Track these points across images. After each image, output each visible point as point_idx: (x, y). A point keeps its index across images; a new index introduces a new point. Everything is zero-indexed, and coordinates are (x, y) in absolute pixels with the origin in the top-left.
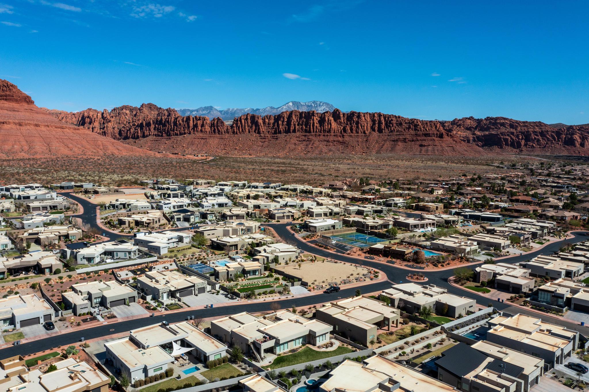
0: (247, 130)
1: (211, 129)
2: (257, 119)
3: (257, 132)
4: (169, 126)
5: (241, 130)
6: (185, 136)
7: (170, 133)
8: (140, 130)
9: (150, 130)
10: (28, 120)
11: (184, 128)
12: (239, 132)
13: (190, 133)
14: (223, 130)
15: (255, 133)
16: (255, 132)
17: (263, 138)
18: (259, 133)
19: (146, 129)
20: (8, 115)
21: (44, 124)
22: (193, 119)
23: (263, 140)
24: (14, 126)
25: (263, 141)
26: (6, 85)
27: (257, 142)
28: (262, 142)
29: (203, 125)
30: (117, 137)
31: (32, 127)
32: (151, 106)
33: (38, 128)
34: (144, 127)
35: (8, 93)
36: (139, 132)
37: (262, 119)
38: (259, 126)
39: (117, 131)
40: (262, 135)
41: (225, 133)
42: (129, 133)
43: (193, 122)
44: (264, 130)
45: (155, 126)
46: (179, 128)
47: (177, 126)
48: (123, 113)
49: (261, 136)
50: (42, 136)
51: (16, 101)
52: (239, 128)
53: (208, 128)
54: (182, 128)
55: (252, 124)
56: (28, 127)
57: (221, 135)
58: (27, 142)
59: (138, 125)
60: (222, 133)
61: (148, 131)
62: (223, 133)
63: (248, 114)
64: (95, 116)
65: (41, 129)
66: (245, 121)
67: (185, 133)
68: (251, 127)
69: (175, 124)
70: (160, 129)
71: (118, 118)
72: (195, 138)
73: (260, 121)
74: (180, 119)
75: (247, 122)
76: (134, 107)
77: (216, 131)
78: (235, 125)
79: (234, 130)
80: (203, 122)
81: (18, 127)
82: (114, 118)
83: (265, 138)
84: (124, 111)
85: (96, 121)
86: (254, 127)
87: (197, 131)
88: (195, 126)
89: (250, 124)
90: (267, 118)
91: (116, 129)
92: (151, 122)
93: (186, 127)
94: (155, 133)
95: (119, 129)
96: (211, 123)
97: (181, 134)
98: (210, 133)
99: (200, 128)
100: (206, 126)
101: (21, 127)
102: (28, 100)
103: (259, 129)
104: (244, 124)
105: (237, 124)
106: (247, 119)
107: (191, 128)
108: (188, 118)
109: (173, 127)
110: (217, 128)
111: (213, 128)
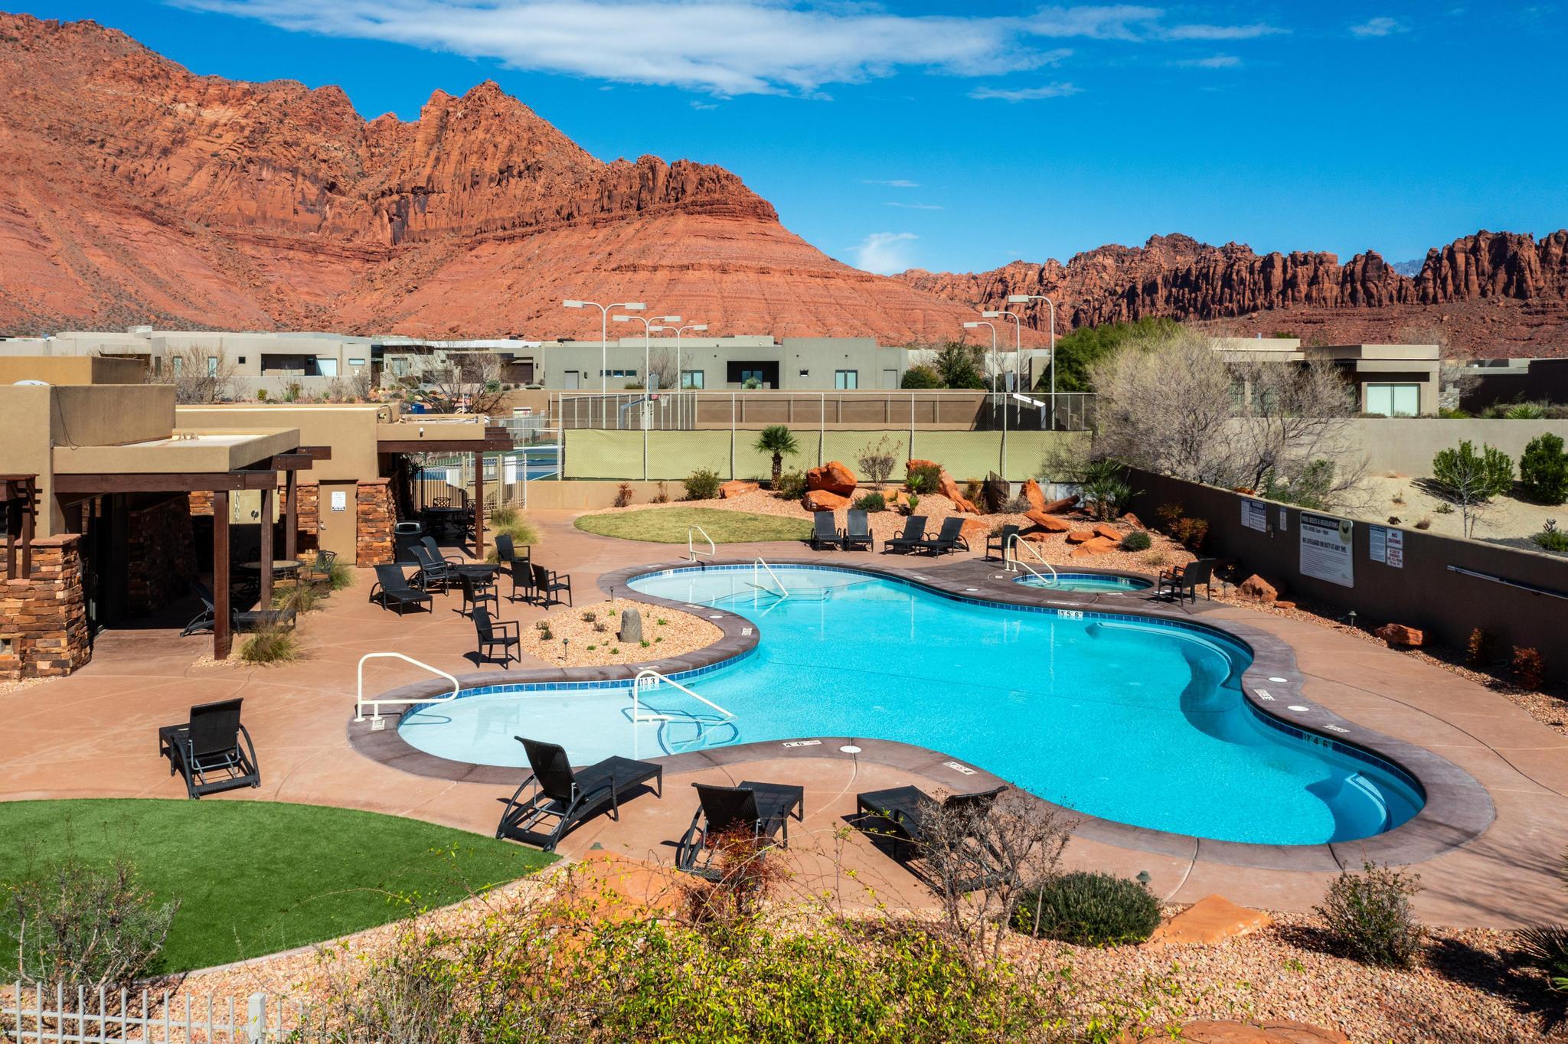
0: (1475, 288)
1: (1342, 292)
2: (1513, 247)
3: (1512, 290)
4: (1207, 289)
5: (1450, 288)
6: (1254, 315)
7: (1210, 310)
8: (1128, 307)
9: (1153, 303)
10: (745, 258)
11: (1253, 292)
12: (1445, 296)
13: (1270, 308)
14: (1384, 292)
15: (1507, 295)
16: (1505, 292)
17: (1537, 312)
18: (1521, 294)
19: (1143, 302)
20: (706, 250)
21: (783, 267)
22: (1285, 261)
23: (1537, 319)
24: (707, 274)
25: (1536, 321)
26: (715, 177)
27: (1510, 325)
28: (1532, 326)
29: (1314, 280)
30: (1067, 329)
31: (752, 275)
32: (1176, 243)
33: (765, 278)
34: (1138, 295)
35: (716, 196)
36: (1124, 311)
37: (1537, 248)
38: (1521, 270)
39: (1068, 312)
40: (1534, 301)
41: (1391, 299)
42: (1096, 317)
43: (1285, 271)
44: (1541, 284)
45: (1170, 292)
46: (1238, 294)
47: (1231, 287)
48: (1095, 265)
49: (1527, 305)
50: (767, 296)
51: (733, 214)
52: (1444, 281)
53: (1330, 288)
54: (1248, 293)
55: (1496, 267)
56: (741, 276)
57: (1376, 310)
58: (726, 311)
59: (1123, 292)
60: (1380, 301)
61: (1148, 309)
62: (1386, 301)
63: (1480, 233)
64: (1019, 277)
65: (772, 279)
66: (1467, 259)
67: (1255, 309)
68: (1492, 277)
69: (1227, 280)
70: (1182, 301)
71: (1078, 278)
72: (1284, 321)
73: (1530, 255)
74: (1242, 267)
75: (1477, 261)
76: (1129, 247)
77: (1361, 294)
78: (1429, 274)
79: (1424, 289)
80: (1316, 270)
81: (718, 275)
82: (1068, 278)
83: (1543, 313)
84: (1100, 258)
85: (1016, 290)
86: (1502, 276)
87: (1294, 299)
88: (1290, 283)
89: (1487, 266)
90: (1557, 242)
91: (1065, 308)
92: (1159, 281)
93: (1260, 289)
94: (1166, 313)
95: (1074, 307)
96: (1344, 272)
97: (1243, 311)
98: (1340, 302)
99: (1303, 288)
100: (1326, 279)
101: (725, 277)
102: (762, 212)
103: (1522, 280)
104: (1463, 268)
105: (1436, 271)
106: (1475, 250)
107: (1275, 291)
108: (1268, 262)
109: (1218, 290)
110: (1363, 285)
111: (1348, 286)
